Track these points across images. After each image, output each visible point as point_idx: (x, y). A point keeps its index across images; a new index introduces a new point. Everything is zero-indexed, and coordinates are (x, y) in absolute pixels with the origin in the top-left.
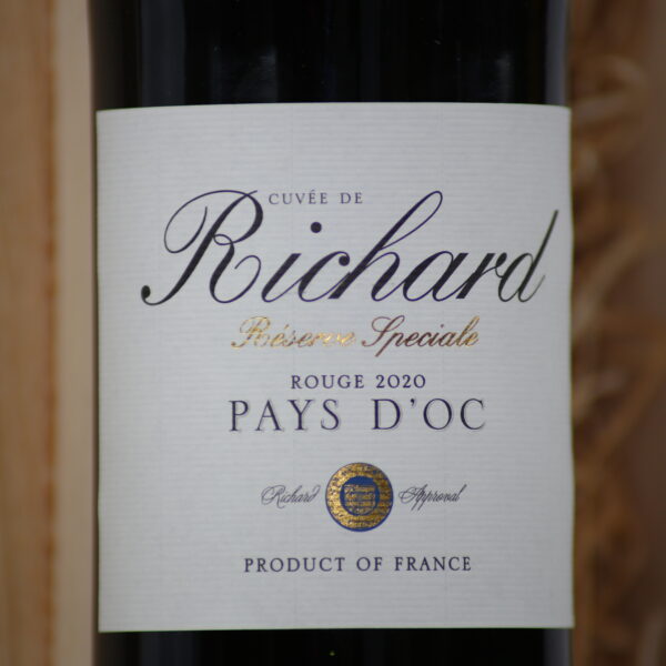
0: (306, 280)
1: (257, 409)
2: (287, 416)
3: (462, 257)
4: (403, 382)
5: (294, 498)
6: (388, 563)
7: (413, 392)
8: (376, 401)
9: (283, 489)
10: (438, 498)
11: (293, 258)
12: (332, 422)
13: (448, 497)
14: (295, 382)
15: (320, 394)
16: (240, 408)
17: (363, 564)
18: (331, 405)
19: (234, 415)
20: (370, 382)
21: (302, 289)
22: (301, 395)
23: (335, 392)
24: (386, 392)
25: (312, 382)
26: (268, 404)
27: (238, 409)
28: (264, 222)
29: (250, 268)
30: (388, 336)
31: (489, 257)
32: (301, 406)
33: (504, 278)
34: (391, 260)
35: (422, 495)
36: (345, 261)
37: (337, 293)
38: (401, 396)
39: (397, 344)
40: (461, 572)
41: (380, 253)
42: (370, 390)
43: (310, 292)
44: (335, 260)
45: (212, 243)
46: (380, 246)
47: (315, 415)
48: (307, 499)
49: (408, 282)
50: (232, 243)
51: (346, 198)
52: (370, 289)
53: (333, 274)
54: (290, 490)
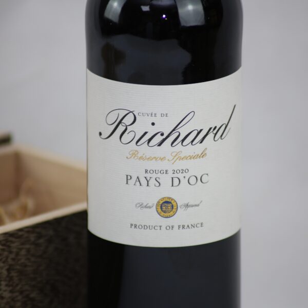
0: (150, 140)
1: (134, 178)
2: (144, 182)
3: (201, 130)
4: (181, 171)
5: (146, 207)
6: (176, 227)
7: (184, 174)
8: (172, 178)
9: (142, 204)
10: (192, 206)
11: (146, 133)
12: (158, 184)
13: (196, 205)
14: (146, 171)
15: (154, 176)
16: (129, 178)
17: (168, 228)
18: (158, 179)
19: (127, 179)
20: (170, 172)
21: (148, 143)
22: (148, 176)
23: (159, 175)
24: (176, 175)
25: (152, 172)
26: (138, 178)
27: (128, 178)
28: (137, 121)
29: (132, 134)
30: (177, 157)
31: (210, 129)
32: (148, 179)
33: (216, 134)
34: (178, 134)
35: (187, 206)
36: (162, 135)
37: (160, 144)
38: (181, 176)
39: (179, 160)
40: (200, 228)
41: (174, 132)
42: (170, 175)
43: (151, 144)
44: (159, 134)
45: (120, 125)
46: (174, 130)
47: (153, 182)
48: (150, 207)
49: (183, 140)
50: (126, 126)
51: (163, 115)
52: (171, 143)
53: (159, 138)
54: (145, 204)
